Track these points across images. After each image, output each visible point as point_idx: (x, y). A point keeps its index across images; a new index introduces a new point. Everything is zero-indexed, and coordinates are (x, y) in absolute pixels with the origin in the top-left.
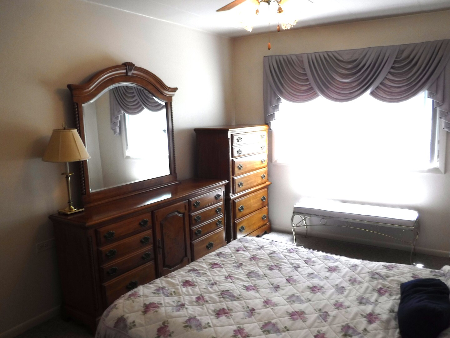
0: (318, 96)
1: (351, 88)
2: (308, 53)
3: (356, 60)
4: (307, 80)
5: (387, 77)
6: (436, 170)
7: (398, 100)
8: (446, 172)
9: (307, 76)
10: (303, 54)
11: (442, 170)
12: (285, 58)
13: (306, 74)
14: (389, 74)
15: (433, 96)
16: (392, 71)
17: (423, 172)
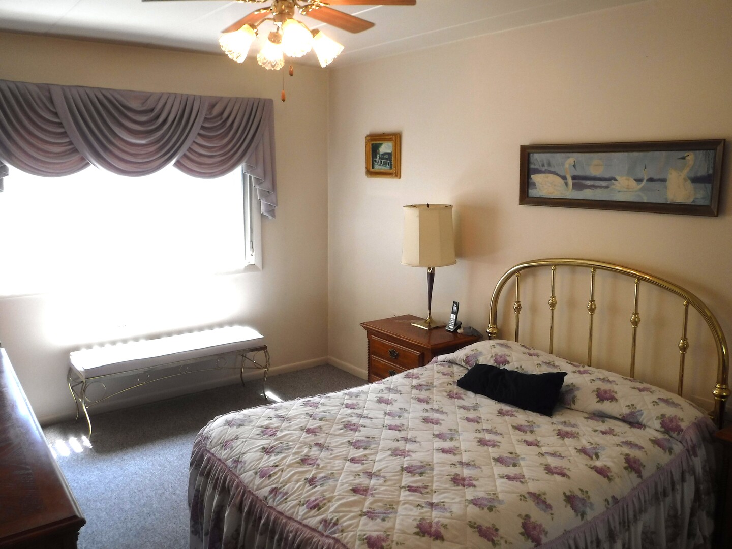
0: (87, 164)
1: (147, 153)
2: (66, 86)
3: (152, 110)
4: (64, 134)
5: (196, 141)
6: (251, 268)
7: (210, 175)
8: (263, 268)
9: (63, 127)
10: (52, 85)
11: (260, 266)
12: (12, 86)
13: (61, 123)
14: (199, 137)
15: (251, 171)
16: (202, 132)
17: (237, 272)
